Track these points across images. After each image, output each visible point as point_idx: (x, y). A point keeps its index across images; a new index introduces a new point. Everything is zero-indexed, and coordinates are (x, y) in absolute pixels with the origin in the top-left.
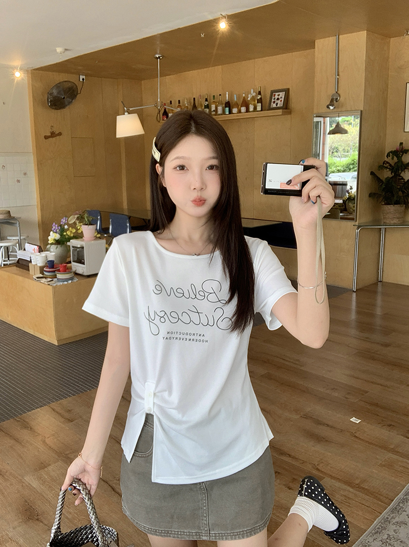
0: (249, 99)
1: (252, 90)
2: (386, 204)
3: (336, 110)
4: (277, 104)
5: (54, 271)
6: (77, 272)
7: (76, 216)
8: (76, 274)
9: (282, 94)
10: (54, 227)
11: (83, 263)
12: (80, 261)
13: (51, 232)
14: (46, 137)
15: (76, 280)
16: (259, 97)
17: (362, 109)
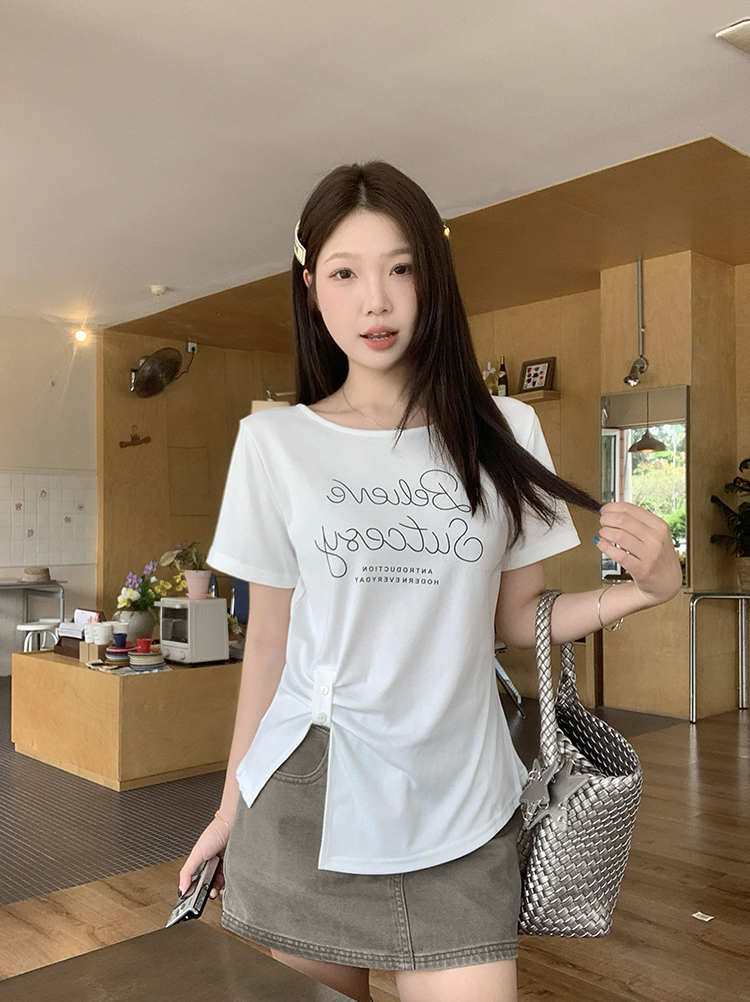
1: (489, 364)
2: (743, 556)
3: (640, 387)
4: (534, 384)
5: (126, 654)
6: (171, 658)
7: (176, 552)
8: (168, 662)
9: (543, 368)
10: (130, 580)
11: (186, 642)
12: (179, 636)
13: (124, 589)
14: (123, 445)
15: (168, 669)
16: (502, 375)
17: (690, 384)
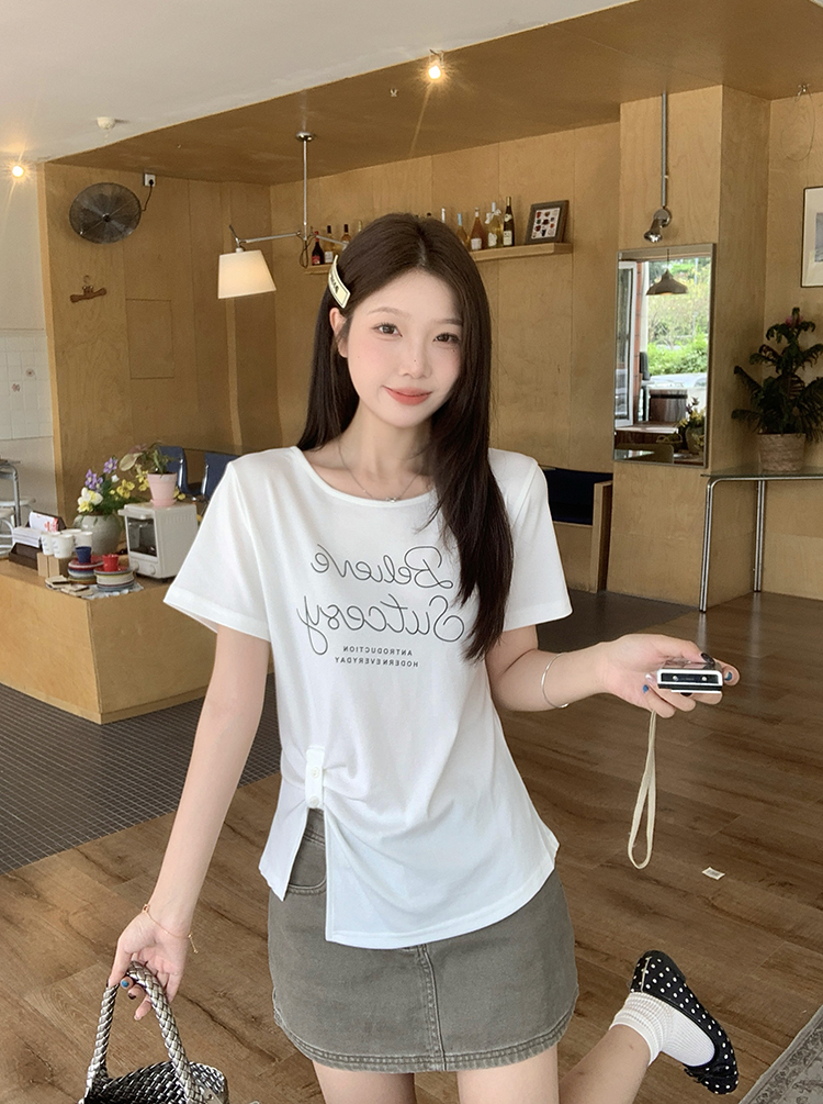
0: (487, 222)
1: (493, 205)
2: (766, 433)
3: (662, 243)
4: (544, 232)
5: (91, 570)
6: (141, 572)
7: (136, 455)
8: (139, 576)
9: (554, 213)
10: (90, 479)
11: (154, 554)
12: (147, 548)
13: (84, 490)
14: (74, 299)
15: (138, 587)
16: (508, 218)
17: (716, 242)
